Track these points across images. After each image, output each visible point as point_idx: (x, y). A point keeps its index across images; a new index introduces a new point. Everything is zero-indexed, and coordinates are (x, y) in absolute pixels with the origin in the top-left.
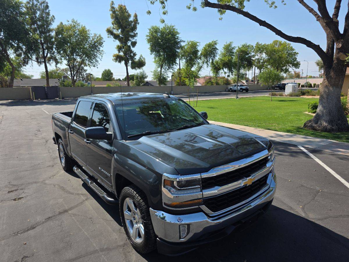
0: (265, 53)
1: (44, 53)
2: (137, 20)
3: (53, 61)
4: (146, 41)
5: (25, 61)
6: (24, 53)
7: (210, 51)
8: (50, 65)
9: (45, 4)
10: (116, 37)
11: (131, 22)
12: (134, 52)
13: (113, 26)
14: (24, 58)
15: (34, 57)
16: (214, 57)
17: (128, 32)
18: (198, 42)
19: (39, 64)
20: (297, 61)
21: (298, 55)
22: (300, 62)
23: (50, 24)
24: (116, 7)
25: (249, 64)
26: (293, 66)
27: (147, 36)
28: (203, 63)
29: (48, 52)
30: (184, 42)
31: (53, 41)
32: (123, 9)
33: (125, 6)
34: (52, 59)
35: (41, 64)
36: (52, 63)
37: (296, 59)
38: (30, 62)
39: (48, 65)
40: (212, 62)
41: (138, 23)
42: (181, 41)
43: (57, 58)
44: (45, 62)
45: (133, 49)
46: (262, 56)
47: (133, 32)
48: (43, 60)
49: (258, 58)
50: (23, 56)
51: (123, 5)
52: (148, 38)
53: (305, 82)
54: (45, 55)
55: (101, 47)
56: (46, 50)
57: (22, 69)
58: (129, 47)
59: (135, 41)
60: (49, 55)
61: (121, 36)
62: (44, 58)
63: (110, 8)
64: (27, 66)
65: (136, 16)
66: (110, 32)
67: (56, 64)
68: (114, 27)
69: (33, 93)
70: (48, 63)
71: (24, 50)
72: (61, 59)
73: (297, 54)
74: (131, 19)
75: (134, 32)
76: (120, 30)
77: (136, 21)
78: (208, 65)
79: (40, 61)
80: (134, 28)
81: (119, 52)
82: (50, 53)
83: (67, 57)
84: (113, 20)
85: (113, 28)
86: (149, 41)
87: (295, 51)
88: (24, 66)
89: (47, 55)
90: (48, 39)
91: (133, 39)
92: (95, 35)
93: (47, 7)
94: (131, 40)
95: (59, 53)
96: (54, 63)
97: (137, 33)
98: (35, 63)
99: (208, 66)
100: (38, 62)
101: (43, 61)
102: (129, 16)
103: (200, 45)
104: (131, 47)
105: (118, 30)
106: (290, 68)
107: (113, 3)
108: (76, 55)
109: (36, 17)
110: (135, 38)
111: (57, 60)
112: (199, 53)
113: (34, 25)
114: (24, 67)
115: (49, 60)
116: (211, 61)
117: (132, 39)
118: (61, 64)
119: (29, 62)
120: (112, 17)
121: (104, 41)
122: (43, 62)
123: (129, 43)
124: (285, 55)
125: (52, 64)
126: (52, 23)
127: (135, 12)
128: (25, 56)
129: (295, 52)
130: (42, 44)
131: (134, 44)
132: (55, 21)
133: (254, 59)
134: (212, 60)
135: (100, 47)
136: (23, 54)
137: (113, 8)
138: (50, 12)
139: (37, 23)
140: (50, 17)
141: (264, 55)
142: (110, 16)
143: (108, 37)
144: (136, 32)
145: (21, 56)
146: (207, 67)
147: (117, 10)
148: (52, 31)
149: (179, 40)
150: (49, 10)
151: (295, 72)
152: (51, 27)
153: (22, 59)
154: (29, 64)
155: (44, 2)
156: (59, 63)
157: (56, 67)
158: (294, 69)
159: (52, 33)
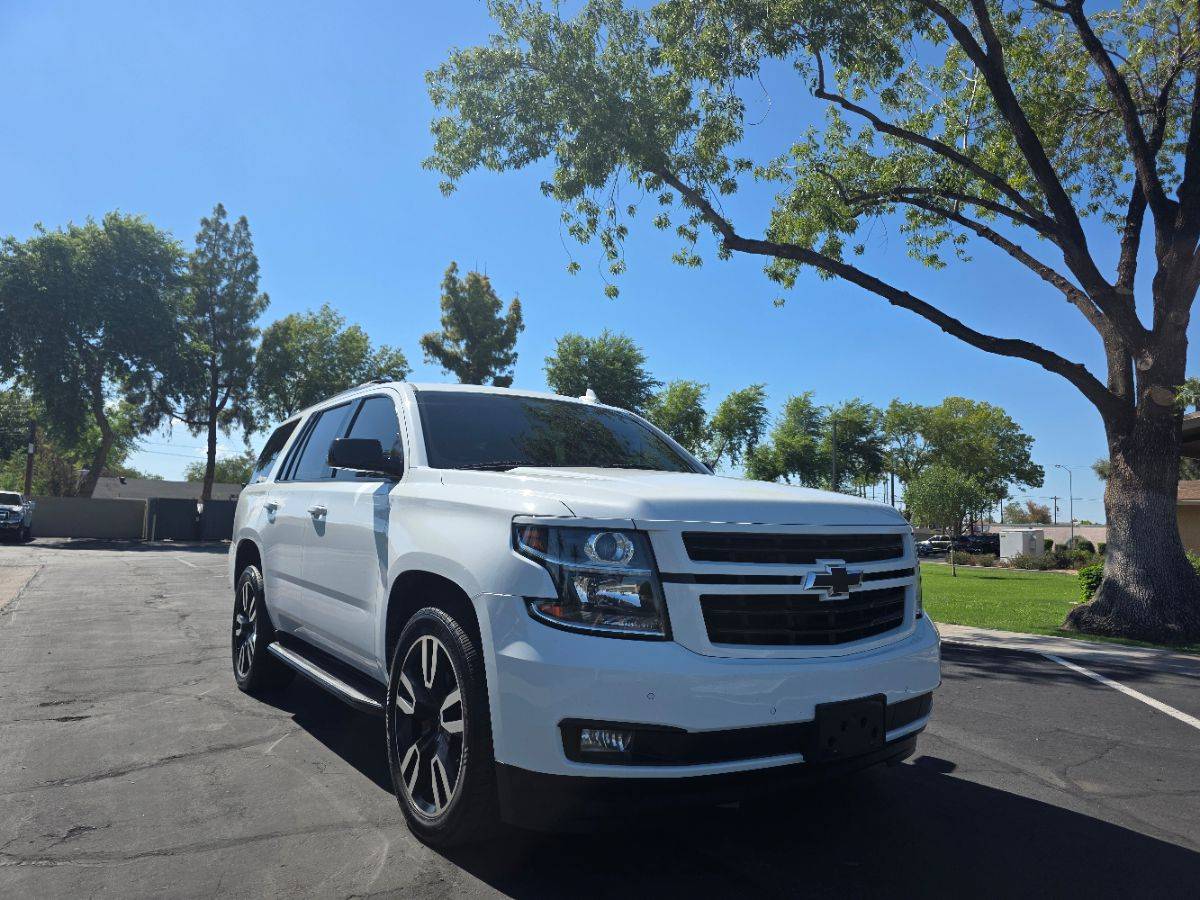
0: (923, 433)
1: (214, 397)
2: (519, 319)
3: (239, 422)
5: (149, 418)
6: (153, 394)
7: (743, 418)
8: (228, 433)
9: (248, 262)
10: (450, 361)
11: (501, 321)
13: (443, 329)
14: (151, 409)
15: (180, 408)
16: (755, 434)
17: (490, 347)
18: (702, 387)
19: (195, 429)
20: (1032, 462)
21: (1032, 443)
22: (1041, 467)
23: (253, 315)
24: (462, 277)
25: (874, 466)
26: (1019, 478)
27: (549, 361)
28: (720, 452)
29: (227, 395)
30: (660, 384)
31: (251, 364)
32: (478, 286)
33: (486, 278)
34: (237, 416)
35: (198, 429)
36: (235, 428)
37: (1028, 457)
38: (165, 420)
39: (219, 433)
40: (750, 452)
41: (522, 328)
42: (650, 383)
43: (253, 414)
44: (211, 425)
46: (913, 441)
47: (503, 352)
48: (207, 419)
49: (899, 447)
50: (147, 403)
51: (483, 274)
52: (551, 366)
53: (1070, 537)
54: (218, 403)
56: (224, 390)
57: (134, 442)
59: (508, 375)
60: (229, 405)
61: (465, 359)
62: (213, 411)
63: (442, 279)
64: (154, 432)
65: (517, 308)
66: (432, 346)
67: (248, 433)
68: (448, 334)
69: (155, 517)
70: (220, 426)
71: (155, 384)
72: (266, 417)
73: (1031, 439)
74: (503, 314)
75: (505, 350)
76: (463, 344)
77: (516, 322)
78: (734, 458)
79: (198, 419)
80: (510, 339)
82: (236, 399)
83: (287, 414)
84: (445, 314)
85: (445, 337)
87: (1020, 432)
88: (142, 432)
89: (223, 402)
90: (237, 358)
91: (503, 369)
92: (384, 351)
93: (254, 267)
94: (493, 374)
95: (262, 396)
96: (242, 429)
97: (516, 355)
98: (181, 426)
99: (736, 462)
100: (191, 424)
102: (497, 305)
103: (709, 394)
105: (456, 341)
106: (1009, 483)
107: (454, 268)
109: (215, 293)
110: (508, 368)
111: (252, 419)
112: (708, 420)
113: (204, 316)
114: (144, 436)
115: (227, 420)
116: (744, 448)
117: (498, 370)
119: (161, 422)
120: (446, 305)
121: (410, 371)
122: (205, 423)
123: (488, 382)
124: (989, 443)
125: (233, 432)
126: (258, 312)
127: (515, 297)
128: (153, 404)
129: (1023, 436)
130: (215, 370)
132: (269, 308)
133: (887, 448)
134: (750, 445)
136: (148, 396)
137: (451, 280)
138: (260, 282)
139: (213, 310)
140: (256, 297)
141: (920, 441)
142: (438, 302)
143: (425, 361)
144: (511, 352)
145: (142, 401)
146: (733, 465)
147: (463, 289)
148: (253, 334)
149: (646, 380)
150: (257, 277)
151: (1031, 506)
152: (254, 324)
153: (141, 412)
154: (160, 427)
155: (245, 256)
156: (255, 428)
157: (246, 441)
158: (1023, 490)
159: (252, 342)
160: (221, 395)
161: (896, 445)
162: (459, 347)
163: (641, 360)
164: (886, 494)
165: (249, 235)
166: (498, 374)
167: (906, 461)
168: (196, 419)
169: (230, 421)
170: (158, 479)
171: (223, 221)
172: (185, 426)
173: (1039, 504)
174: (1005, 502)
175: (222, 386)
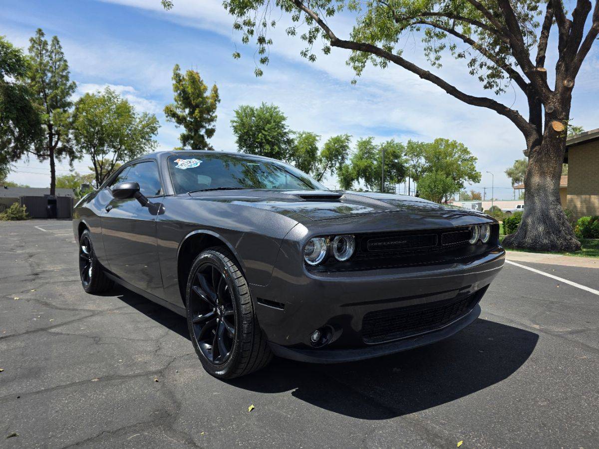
0: (424, 157)
1: (51, 140)
2: (217, 96)
3: (66, 154)
5: (15, 152)
6: (17, 140)
7: (336, 151)
8: (60, 161)
9: (62, 64)
10: (181, 120)
11: (207, 98)
12: (210, 146)
13: (176, 103)
14: (16, 147)
15: (32, 147)
16: (343, 158)
18: (318, 136)
19: (41, 158)
20: (476, 171)
21: (476, 161)
22: (480, 173)
23: (68, 94)
24: (183, 73)
25: (401, 173)
26: (469, 178)
27: (233, 121)
28: (325, 168)
29: (59, 139)
30: (294, 133)
32: (194, 80)
33: (197, 73)
34: (65, 151)
35: (44, 159)
36: (65, 158)
37: (474, 168)
38: (25, 154)
39: (56, 161)
40: (340, 168)
41: (219, 101)
42: (289, 132)
43: (74, 150)
44: (51, 156)
45: (208, 141)
46: (420, 161)
47: (210, 115)
49: (413, 164)
50: (12, 145)
51: (195, 71)
52: (235, 124)
53: (491, 206)
54: (53, 144)
55: (154, 134)
56: (57, 136)
57: (8, 166)
58: (203, 136)
59: (213, 128)
60: (60, 145)
61: (188, 119)
62: (52, 149)
63: (172, 75)
64: (19, 161)
65: (216, 90)
66: (170, 112)
67: (72, 160)
68: (178, 105)
70: (57, 157)
71: (16, 134)
72: (81, 151)
73: (476, 159)
74: (208, 93)
76: (187, 111)
77: (216, 98)
78: (332, 171)
79: (43, 153)
80: (211, 108)
81: (185, 145)
82: (63, 141)
83: (93, 150)
85: (177, 107)
86: (236, 129)
87: (471, 155)
88: (13, 161)
89: (57, 143)
91: (210, 124)
92: (146, 115)
93: (66, 66)
94: (205, 127)
95: (78, 140)
96: (68, 159)
97: (216, 117)
99: (333, 173)
100: (39, 156)
101: (49, 153)
102: (205, 89)
103: (320, 140)
104: (206, 137)
105: (184, 109)
106: (464, 181)
107: (177, 67)
108: (109, 146)
109: (45, 82)
110: (213, 124)
111: (73, 152)
112: (319, 153)
114: (14, 163)
115: (60, 152)
116: (338, 165)
117: (207, 125)
118: (80, 160)
119: (22, 155)
120: (176, 88)
121: (160, 127)
122: (48, 155)
123: (202, 132)
125: (63, 161)
126: (70, 92)
128: (17, 145)
129: (472, 157)
130: (51, 126)
131: (210, 133)
132: (76, 90)
133: (407, 165)
134: (340, 164)
135: (152, 135)
136: (13, 141)
137: (177, 75)
138: (70, 75)
139: (45, 91)
140: (68, 84)
141: (423, 161)
143: (167, 120)
144: (214, 115)
145: (10, 143)
146: (332, 175)
147: (184, 79)
148: (69, 104)
149: (286, 131)
150: (69, 72)
151: (472, 192)
152: (68, 99)
153: (10, 150)
154: (22, 158)
155: (60, 60)
156: (76, 157)
157: (71, 165)
158: (471, 184)
159: (69, 109)
160: (55, 139)
161: (412, 163)
162: (185, 112)
163: (284, 119)
164: (405, 187)
165: (60, 47)
166: (207, 127)
167: (416, 171)
168: (42, 153)
169: (61, 154)
170: (27, 187)
171: (43, 39)
172: (35, 157)
173: (477, 191)
174: (462, 190)
175: (55, 134)
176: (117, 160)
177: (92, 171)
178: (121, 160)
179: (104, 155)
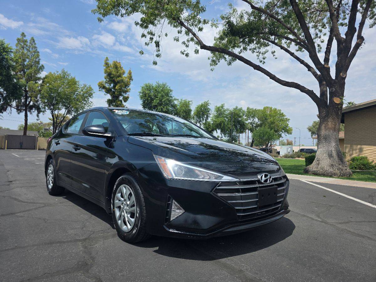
0: (258, 117)
1: (26, 101)
3: (35, 109)
4: (139, 98)
5: (3, 107)
6: (4, 99)
7: (203, 112)
8: (31, 113)
9: (36, 54)
10: (108, 91)
11: (125, 78)
13: (105, 80)
15: (14, 104)
16: (207, 117)
18: (191, 101)
19: (19, 112)
20: (289, 127)
22: (292, 128)
24: (111, 62)
25: (242, 128)
26: (285, 131)
27: (140, 93)
29: (31, 100)
30: (178, 100)
32: (117, 65)
34: (34, 107)
35: (21, 112)
37: (288, 125)
38: (9, 108)
39: (28, 113)
40: (205, 123)
41: (132, 80)
43: (40, 106)
44: (26, 110)
45: (124, 104)
46: (255, 120)
47: (126, 88)
48: (25, 108)
50: (2, 102)
51: (118, 62)
52: (141, 94)
54: (28, 103)
56: (30, 98)
58: (121, 101)
59: (128, 96)
61: (113, 90)
62: (26, 106)
64: (4, 113)
65: (130, 73)
66: (102, 86)
67: (39, 113)
69: (6, 141)
70: (29, 111)
71: (4, 96)
72: (45, 108)
73: (289, 120)
74: (126, 75)
76: (112, 85)
77: (130, 78)
79: (21, 108)
80: (128, 84)
81: (110, 106)
82: (34, 101)
83: (52, 107)
84: (106, 75)
85: (106, 83)
86: (141, 98)
87: (286, 117)
89: (30, 102)
91: (126, 94)
92: (85, 86)
93: (38, 56)
94: (123, 95)
96: (36, 112)
97: (130, 89)
98: (14, 111)
100: (18, 109)
102: (123, 72)
103: (193, 104)
104: (123, 102)
106: (282, 133)
107: (107, 59)
108: (62, 105)
109: (24, 64)
110: (128, 93)
111: (40, 108)
112: (192, 113)
113: (21, 72)
115: (31, 108)
117: (124, 94)
118: (44, 113)
119: (8, 109)
120: (106, 72)
121: (94, 93)
122: (23, 110)
123: (121, 98)
125: (33, 113)
126: (40, 71)
127: (130, 69)
128: (4, 103)
129: (287, 118)
130: (26, 92)
131: (126, 99)
132: (44, 70)
133: (247, 122)
134: (206, 120)
135: (89, 98)
136: (2, 100)
137: (107, 63)
138: (40, 61)
139: (24, 70)
140: (39, 66)
141: (256, 120)
142: (103, 71)
143: (100, 90)
144: (128, 88)
147: (111, 66)
148: (39, 79)
149: (173, 99)
150: (40, 59)
151: (287, 140)
152: (39, 76)
154: (7, 111)
155: (35, 52)
156: (41, 111)
157: (38, 116)
158: (286, 135)
159: (39, 82)
160: (29, 100)
161: (249, 121)
162: (111, 85)
163: (171, 91)
164: (246, 136)
165: (35, 44)
166: (124, 95)
167: (253, 126)
170: (8, 129)
171: (25, 39)
173: (290, 140)
174: (281, 139)
176: (67, 114)
177: (50, 121)
178: (70, 114)
179: (59, 111)
